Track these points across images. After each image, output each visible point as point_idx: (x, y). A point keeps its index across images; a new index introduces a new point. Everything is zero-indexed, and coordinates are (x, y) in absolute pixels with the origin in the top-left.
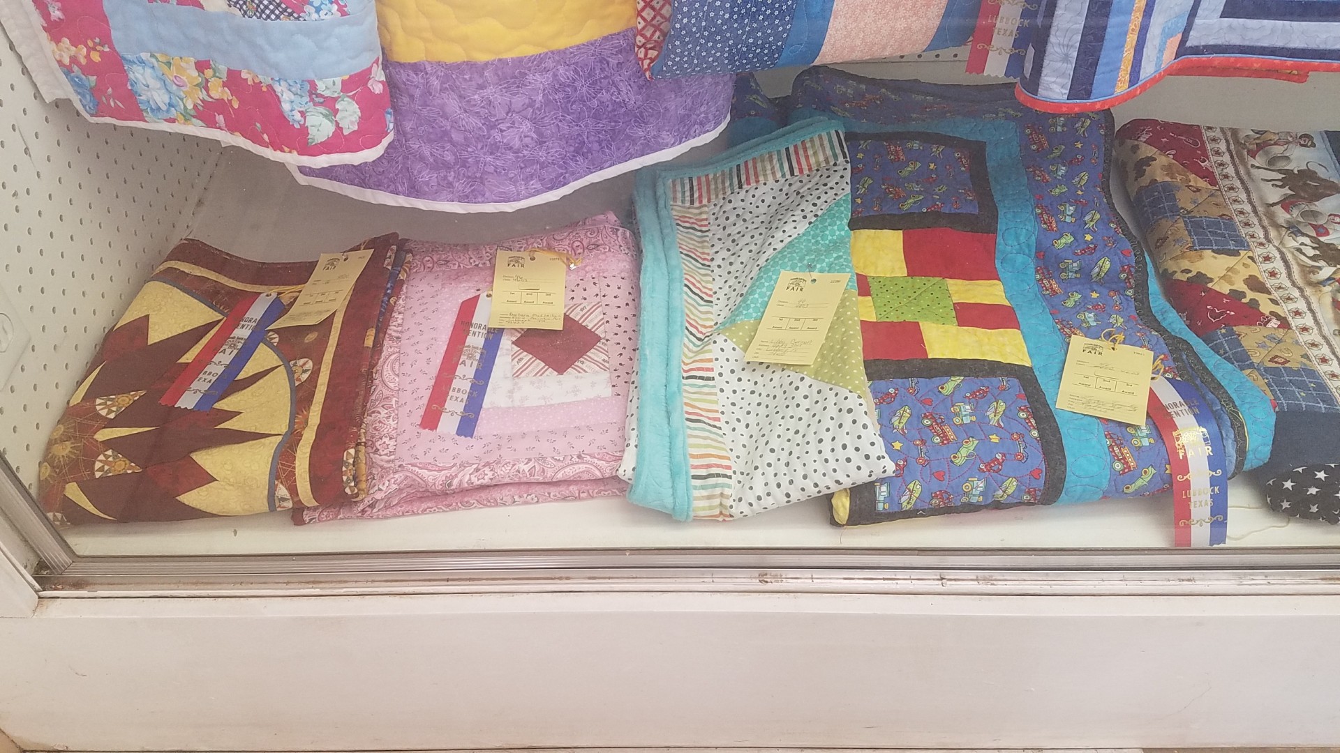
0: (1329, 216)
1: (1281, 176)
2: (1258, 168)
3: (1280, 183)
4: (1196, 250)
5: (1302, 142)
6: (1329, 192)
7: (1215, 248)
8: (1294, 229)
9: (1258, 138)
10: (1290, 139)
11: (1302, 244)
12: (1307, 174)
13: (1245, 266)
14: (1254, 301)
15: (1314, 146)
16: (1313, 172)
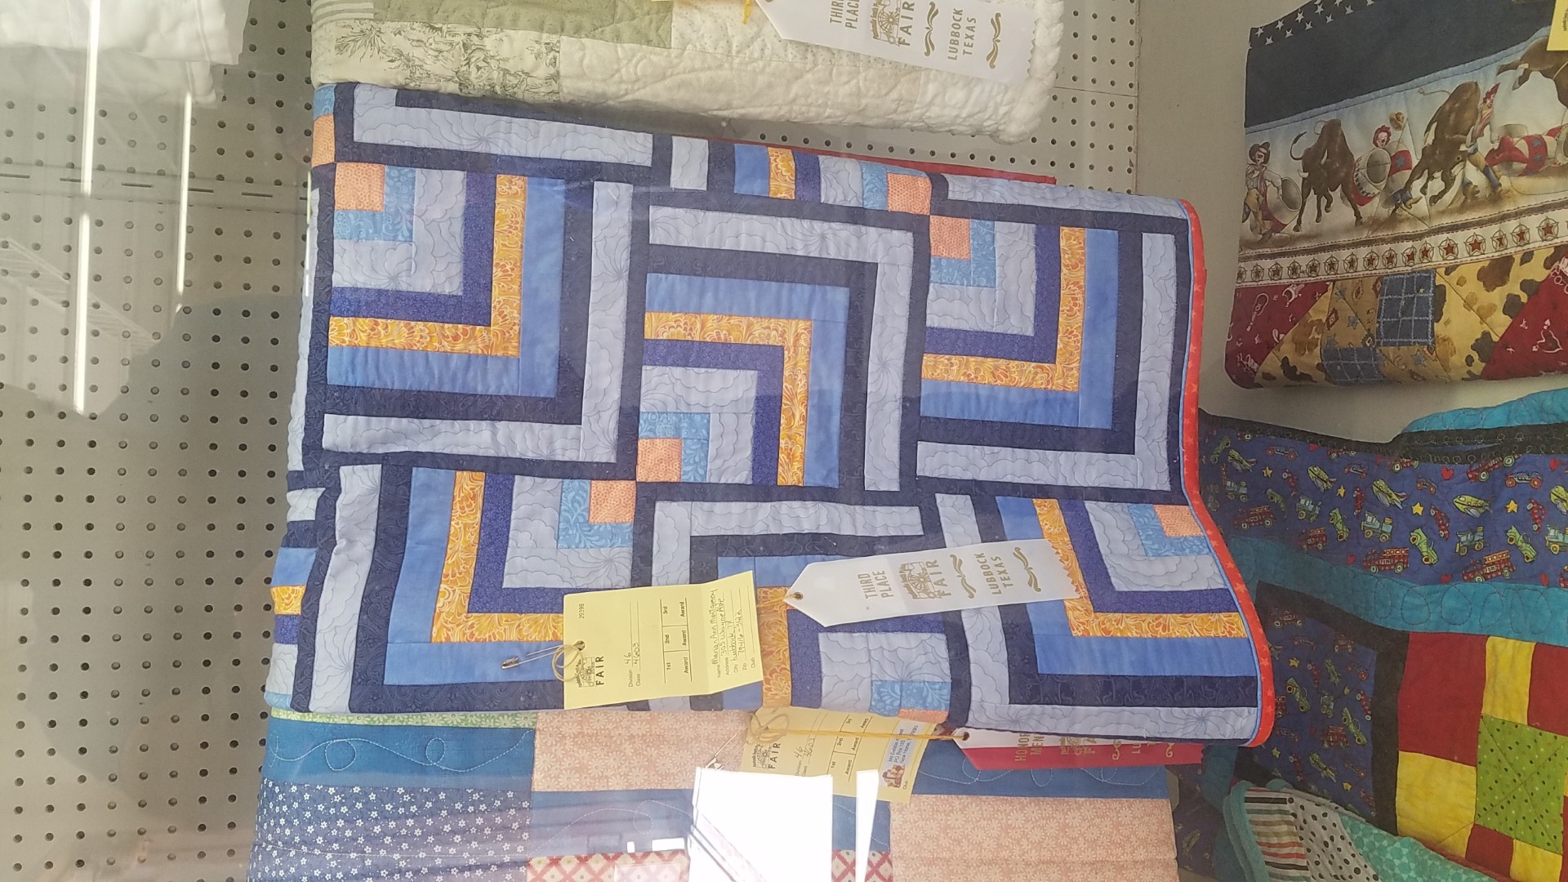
0: (1376, 145)
1: (1312, 197)
2: (1299, 222)
3: (1324, 201)
4: (1434, 342)
5: (1262, 160)
6: (1340, 140)
7: (1430, 317)
8: (1399, 198)
9: (1256, 214)
10: (1257, 173)
11: (1424, 190)
12: (1310, 161)
13: (1461, 282)
14: (1526, 285)
15: (1266, 146)
16: (1308, 151)
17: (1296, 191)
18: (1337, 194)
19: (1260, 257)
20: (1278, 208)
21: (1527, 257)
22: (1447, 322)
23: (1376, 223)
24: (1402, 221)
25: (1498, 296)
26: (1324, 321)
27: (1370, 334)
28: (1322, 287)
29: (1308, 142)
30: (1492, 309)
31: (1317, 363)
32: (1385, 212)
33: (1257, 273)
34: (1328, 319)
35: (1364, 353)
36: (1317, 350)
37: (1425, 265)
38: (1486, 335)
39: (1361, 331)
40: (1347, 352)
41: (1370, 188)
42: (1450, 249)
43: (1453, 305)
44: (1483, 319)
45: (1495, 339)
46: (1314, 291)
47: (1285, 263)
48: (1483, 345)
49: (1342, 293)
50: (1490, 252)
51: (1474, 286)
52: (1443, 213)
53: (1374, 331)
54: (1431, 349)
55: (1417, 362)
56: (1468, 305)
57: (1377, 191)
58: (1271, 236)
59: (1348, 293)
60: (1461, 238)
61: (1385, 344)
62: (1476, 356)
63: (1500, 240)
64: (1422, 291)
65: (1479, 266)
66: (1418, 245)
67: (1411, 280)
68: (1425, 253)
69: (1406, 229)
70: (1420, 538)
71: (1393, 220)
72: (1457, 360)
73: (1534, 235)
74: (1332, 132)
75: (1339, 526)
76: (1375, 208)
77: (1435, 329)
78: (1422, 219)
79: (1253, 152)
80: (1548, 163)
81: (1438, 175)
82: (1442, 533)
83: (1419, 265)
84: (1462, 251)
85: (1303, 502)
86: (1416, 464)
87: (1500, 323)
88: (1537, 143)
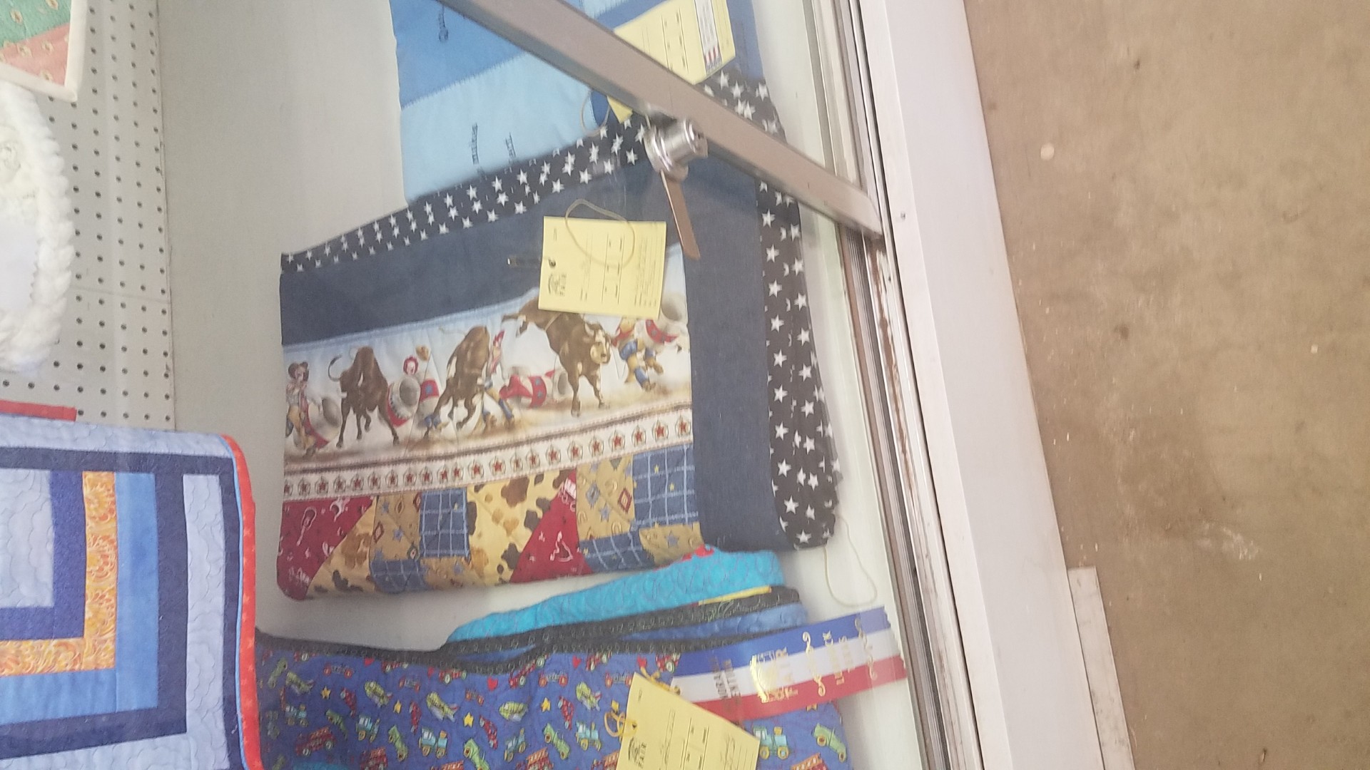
0: (407, 373)
1: (352, 417)
2: (341, 438)
3: (363, 421)
4: (470, 554)
5: (301, 378)
6: (373, 365)
7: (465, 531)
8: (430, 421)
9: (299, 430)
10: (297, 391)
11: (451, 415)
12: (347, 382)
13: (488, 499)
14: (540, 502)
15: (305, 365)
16: (344, 374)
17: (336, 409)
18: (375, 415)
19: (305, 471)
20: (320, 425)
21: (539, 478)
22: (480, 535)
23: (411, 443)
24: (434, 443)
25: (519, 512)
26: (371, 533)
27: (413, 546)
28: (365, 502)
29: (345, 364)
30: (515, 523)
31: (366, 575)
32: (419, 434)
33: (304, 487)
34: (374, 533)
35: (411, 564)
36: (366, 563)
37: (457, 483)
38: (512, 547)
39: (405, 544)
40: (394, 565)
41: (404, 411)
42: (477, 470)
43: (483, 520)
44: (509, 532)
45: (520, 549)
46: (358, 506)
47: (331, 477)
48: (510, 555)
49: (386, 507)
50: (510, 473)
51: (499, 503)
52: (469, 437)
53: (417, 543)
54: (468, 560)
55: (457, 571)
56: (496, 519)
57: (410, 415)
58: (314, 451)
59: (391, 507)
60: (485, 460)
61: (428, 556)
62: (505, 566)
63: (517, 463)
64: (456, 506)
65: (501, 486)
66: (450, 465)
67: (446, 496)
68: (456, 472)
69: (438, 450)
70: (472, 748)
71: (426, 442)
72: (490, 569)
73: (543, 459)
74: (365, 357)
75: (399, 744)
76: (410, 429)
77: (470, 543)
78: (452, 441)
79: (292, 370)
80: (547, 400)
81: (461, 403)
82: (492, 743)
83: (451, 483)
84: (487, 471)
85: (361, 721)
86: (464, 674)
87: (523, 536)
88: (537, 382)
